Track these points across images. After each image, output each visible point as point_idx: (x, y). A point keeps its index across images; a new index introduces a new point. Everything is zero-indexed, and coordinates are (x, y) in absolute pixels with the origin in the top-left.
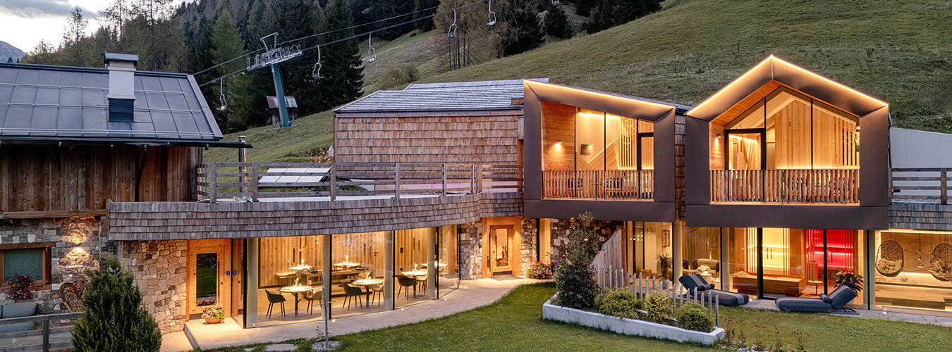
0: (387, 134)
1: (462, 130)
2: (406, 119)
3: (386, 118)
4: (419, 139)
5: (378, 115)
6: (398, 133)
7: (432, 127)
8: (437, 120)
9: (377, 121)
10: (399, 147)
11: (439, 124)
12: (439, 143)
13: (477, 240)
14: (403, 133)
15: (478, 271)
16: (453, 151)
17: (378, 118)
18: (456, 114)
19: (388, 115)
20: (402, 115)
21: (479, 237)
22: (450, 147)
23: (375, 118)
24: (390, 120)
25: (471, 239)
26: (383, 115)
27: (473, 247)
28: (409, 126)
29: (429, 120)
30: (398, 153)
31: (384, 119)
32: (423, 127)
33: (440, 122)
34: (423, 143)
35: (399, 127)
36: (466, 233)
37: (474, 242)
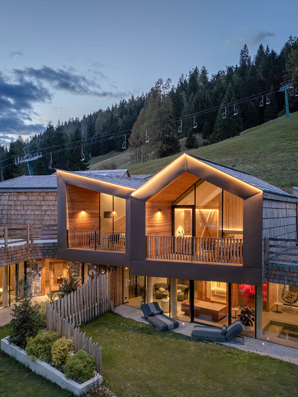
0: (10, 202)
1: (52, 200)
2: (21, 193)
3: (10, 192)
4: (29, 205)
5: (5, 191)
6: (16, 201)
7: (35, 198)
8: (38, 194)
9: (5, 194)
10: (17, 210)
11: (39, 196)
12: (39, 208)
13: (37, 272)
14: (19, 202)
15: (38, 291)
16: (47, 213)
17: (5, 192)
18: (48, 190)
19: (10, 191)
20: (18, 191)
21: (39, 270)
22: (45, 211)
23: (4, 192)
24: (12, 194)
25: (33, 271)
26: (7, 191)
27: (34, 276)
28: (23, 198)
29: (34, 194)
30: (16, 214)
31: (9, 193)
32: (30, 198)
33: (39, 195)
34: (30, 208)
35: (17, 198)
36: (29, 268)
37: (35, 273)
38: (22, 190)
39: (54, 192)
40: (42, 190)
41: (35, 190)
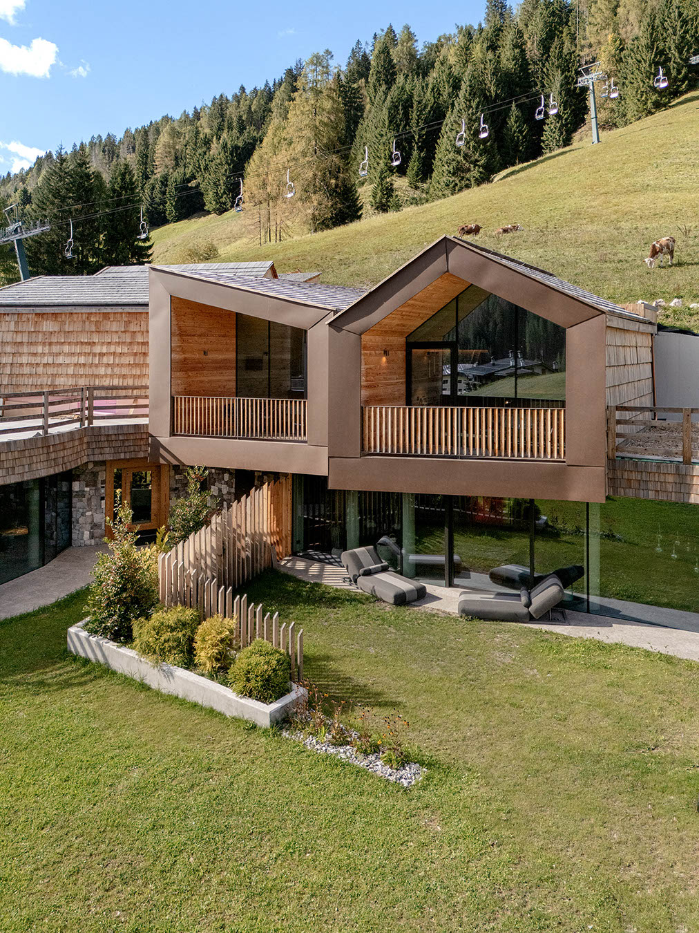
0: (19, 335)
1: (117, 332)
2: (45, 316)
3: (18, 314)
4: (62, 343)
5: (8, 310)
6: (34, 335)
7: (77, 327)
8: (84, 317)
9: (7, 318)
10: (35, 354)
11: (87, 323)
12: (87, 349)
13: (97, 490)
14: (40, 335)
15: (98, 533)
16: (105, 360)
17: (8, 314)
18: (108, 310)
19: (20, 310)
20: (38, 310)
21: (100, 486)
22: (101, 355)
23: (5, 314)
24: (24, 318)
25: (87, 489)
26: (13, 310)
27: (89, 499)
28: (48, 326)
29: (75, 317)
30: (33, 362)
31: (16, 316)
32: (67, 326)
33: (88, 320)
34: (66, 349)
35: (35, 327)
36: (80, 481)
37: (92, 492)
38: (48, 310)
39: (121, 313)
40: (94, 310)
41: (78, 310)
